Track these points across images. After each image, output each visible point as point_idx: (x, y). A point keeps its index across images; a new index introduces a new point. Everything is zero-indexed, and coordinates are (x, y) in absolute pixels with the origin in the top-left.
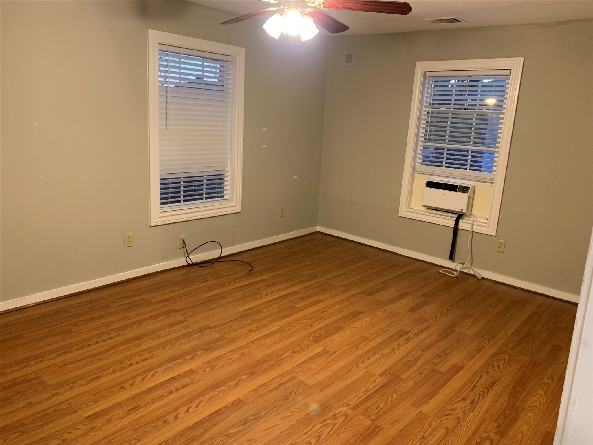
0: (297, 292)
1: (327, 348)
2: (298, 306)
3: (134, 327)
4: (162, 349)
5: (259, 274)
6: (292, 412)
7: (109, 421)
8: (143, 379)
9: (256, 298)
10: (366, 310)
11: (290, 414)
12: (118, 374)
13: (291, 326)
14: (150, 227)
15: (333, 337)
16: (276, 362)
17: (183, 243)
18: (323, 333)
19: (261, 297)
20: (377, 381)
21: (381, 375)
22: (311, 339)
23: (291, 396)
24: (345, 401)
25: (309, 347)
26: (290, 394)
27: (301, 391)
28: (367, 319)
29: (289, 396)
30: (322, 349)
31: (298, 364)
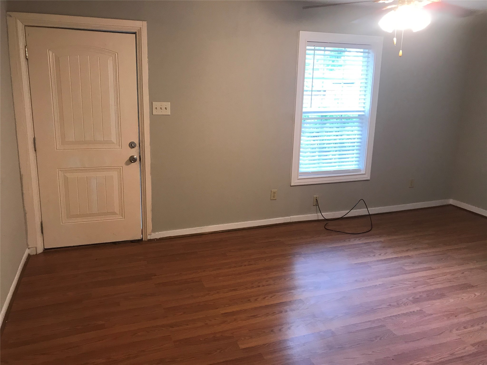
0: (410, 256)
1: (424, 310)
2: (407, 268)
3: (267, 260)
4: (283, 280)
5: (379, 236)
6: (373, 352)
7: (235, 320)
8: (264, 298)
9: (369, 256)
10: (479, 285)
11: (370, 353)
12: (249, 291)
13: (394, 285)
14: (291, 186)
15: (434, 301)
16: (371, 309)
17: (316, 202)
18: (424, 296)
19: (374, 256)
20: (466, 349)
21: (473, 345)
22: (411, 298)
23: (376, 339)
24: (428, 357)
25: (406, 305)
26: (376, 337)
27: (387, 337)
28: (476, 293)
29: (374, 339)
30: (418, 309)
31: (391, 316)
